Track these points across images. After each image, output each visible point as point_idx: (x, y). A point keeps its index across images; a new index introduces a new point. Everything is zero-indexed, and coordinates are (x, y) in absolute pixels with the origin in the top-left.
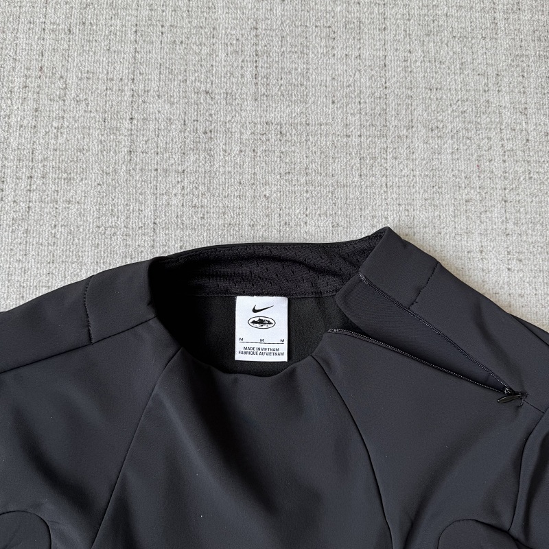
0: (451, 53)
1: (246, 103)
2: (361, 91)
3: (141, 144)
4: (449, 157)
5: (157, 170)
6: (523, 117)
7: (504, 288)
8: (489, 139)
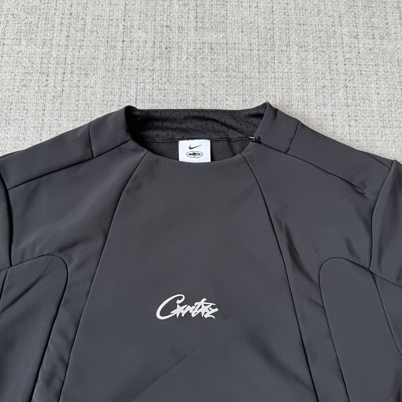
0: (312, 5)
1: (190, 32)
2: (258, 26)
3: (128, 55)
4: (312, 62)
5: (138, 69)
6: (356, 40)
7: (346, 136)
8: (336, 52)
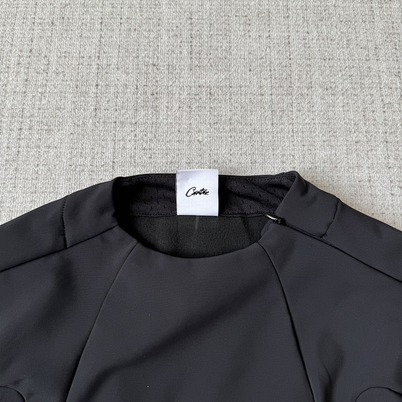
0: (339, 33)
1: (183, 72)
2: (271, 62)
3: (104, 104)
4: (341, 109)
5: (115, 122)
6: (397, 79)
7: (389, 209)
8: (371, 95)
